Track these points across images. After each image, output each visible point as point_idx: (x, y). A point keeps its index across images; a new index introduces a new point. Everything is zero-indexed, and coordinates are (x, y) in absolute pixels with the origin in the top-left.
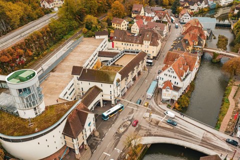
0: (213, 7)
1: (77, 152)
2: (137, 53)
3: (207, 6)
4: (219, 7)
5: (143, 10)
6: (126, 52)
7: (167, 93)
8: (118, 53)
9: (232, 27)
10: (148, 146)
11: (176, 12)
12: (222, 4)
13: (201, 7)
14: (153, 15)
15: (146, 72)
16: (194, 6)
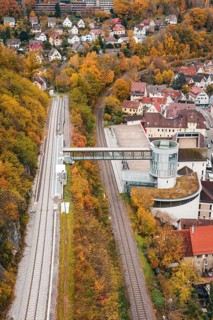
5: (146, 90)
14: (162, 96)
16: (202, 82)
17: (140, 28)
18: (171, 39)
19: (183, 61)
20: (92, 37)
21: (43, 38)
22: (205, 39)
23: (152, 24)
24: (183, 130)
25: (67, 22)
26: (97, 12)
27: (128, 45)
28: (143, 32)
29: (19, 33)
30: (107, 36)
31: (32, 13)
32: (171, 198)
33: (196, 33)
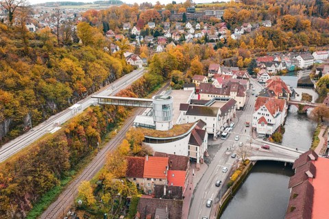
0: (292, 69)
1: (198, 161)
2: (227, 100)
3: (285, 68)
4: (299, 69)
5: (220, 69)
6: (216, 99)
7: (262, 127)
8: (208, 101)
9: (315, 86)
10: (254, 164)
11: (253, 73)
12: (301, 67)
13: (278, 68)
14: (231, 75)
15: (236, 119)
16: (272, 67)
17: (240, 29)
18: (261, 37)
19: (267, 53)
20: (201, 35)
21: (168, 35)
22: (292, 37)
23: (250, 26)
24: (226, 97)
25: (188, 25)
26: (212, 18)
27: (225, 40)
28: (242, 32)
29: (154, 32)
30: (213, 34)
31: (168, 20)
32: (158, 137)
33: (284, 33)
